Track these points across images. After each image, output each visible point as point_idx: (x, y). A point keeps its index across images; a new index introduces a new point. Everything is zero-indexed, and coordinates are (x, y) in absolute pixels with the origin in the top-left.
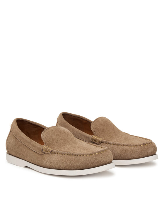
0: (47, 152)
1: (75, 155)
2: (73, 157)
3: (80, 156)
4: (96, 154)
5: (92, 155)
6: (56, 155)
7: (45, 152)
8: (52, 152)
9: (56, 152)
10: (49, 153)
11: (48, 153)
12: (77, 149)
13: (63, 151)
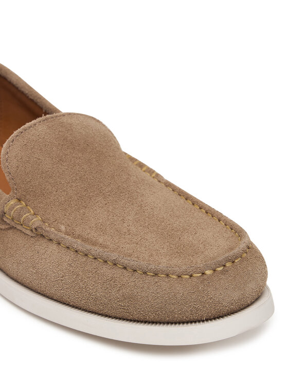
0: (19, 227)
1: (125, 268)
2: (118, 272)
3: (145, 273)
4: (208, 272)
5: (191, 276)
6: (53, 247)
7: (12, 224)
8: (38, 234)
9: (52, 236)
10: (28, 232)
11: (24, 230)
12: (133, 229)
13: (79, 237)
